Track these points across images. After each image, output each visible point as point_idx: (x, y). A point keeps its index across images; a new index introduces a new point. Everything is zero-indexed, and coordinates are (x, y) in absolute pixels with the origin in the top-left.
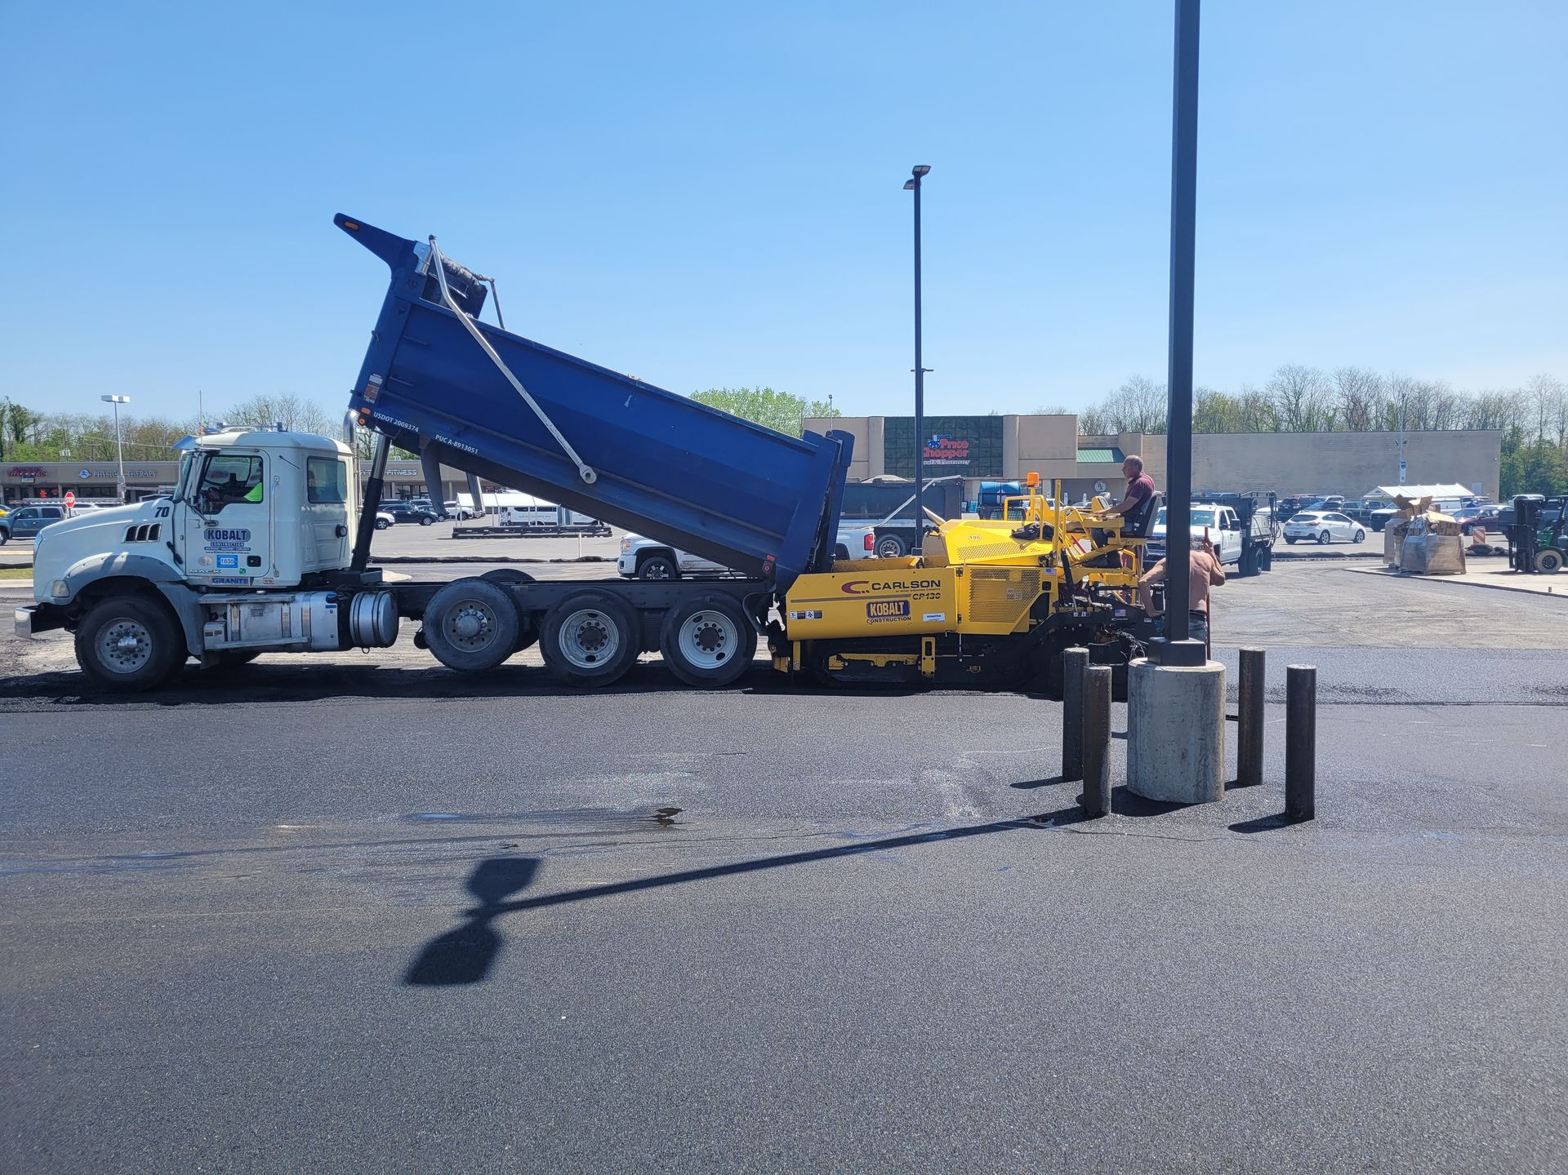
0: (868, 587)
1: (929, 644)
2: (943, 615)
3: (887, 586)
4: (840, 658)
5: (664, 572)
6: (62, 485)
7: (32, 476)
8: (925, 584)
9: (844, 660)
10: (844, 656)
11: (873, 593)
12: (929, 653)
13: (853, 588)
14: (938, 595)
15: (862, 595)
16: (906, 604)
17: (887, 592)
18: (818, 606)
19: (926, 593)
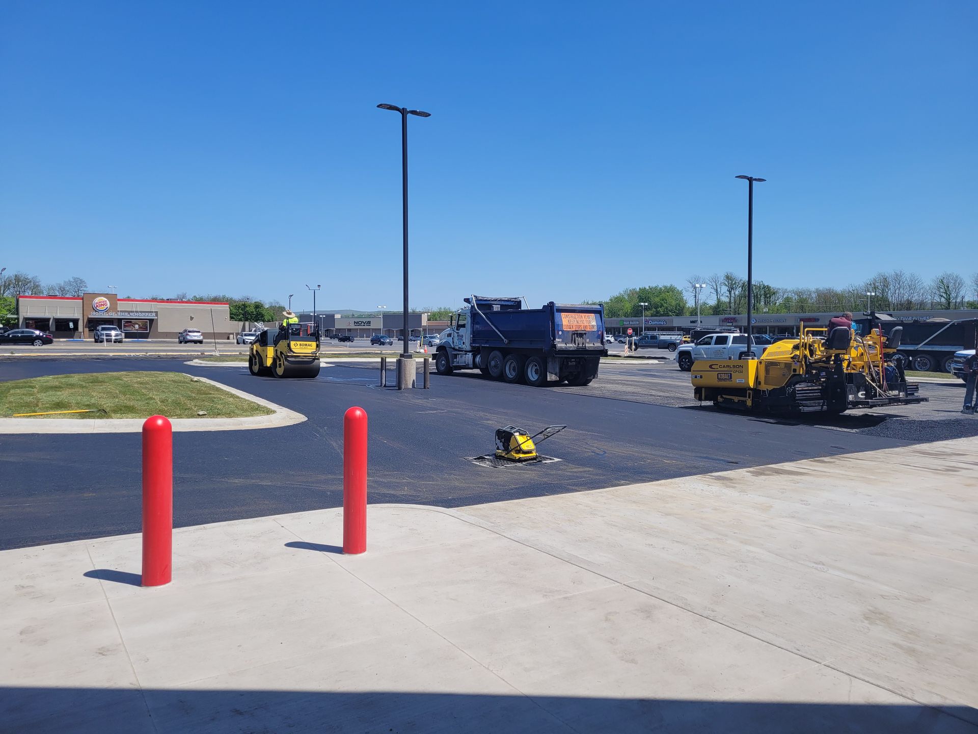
0: (718, 367)
1: (750, 394)
2: (744, 380)
3: (724, 367)
4: (722, 397)
5: (685, 360)
6: (744, 326)
7: (731, 322)
8: (738, 367)
9: (723, 398)
10: (724, 396)
11: (720, 369)
12: (749, 397)
13: (713, 367)
14: (742, 372)
15: (716, 370)
16: (731, 374)
17: (724, 369)
18: (702, 373)
19: (738, 370)
